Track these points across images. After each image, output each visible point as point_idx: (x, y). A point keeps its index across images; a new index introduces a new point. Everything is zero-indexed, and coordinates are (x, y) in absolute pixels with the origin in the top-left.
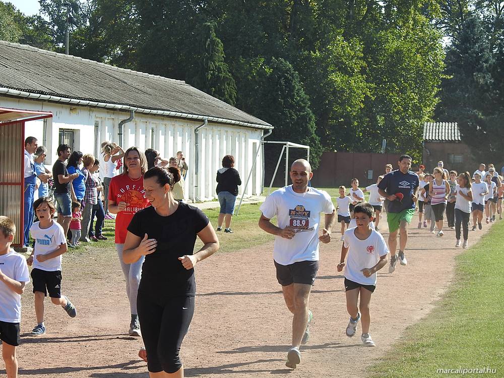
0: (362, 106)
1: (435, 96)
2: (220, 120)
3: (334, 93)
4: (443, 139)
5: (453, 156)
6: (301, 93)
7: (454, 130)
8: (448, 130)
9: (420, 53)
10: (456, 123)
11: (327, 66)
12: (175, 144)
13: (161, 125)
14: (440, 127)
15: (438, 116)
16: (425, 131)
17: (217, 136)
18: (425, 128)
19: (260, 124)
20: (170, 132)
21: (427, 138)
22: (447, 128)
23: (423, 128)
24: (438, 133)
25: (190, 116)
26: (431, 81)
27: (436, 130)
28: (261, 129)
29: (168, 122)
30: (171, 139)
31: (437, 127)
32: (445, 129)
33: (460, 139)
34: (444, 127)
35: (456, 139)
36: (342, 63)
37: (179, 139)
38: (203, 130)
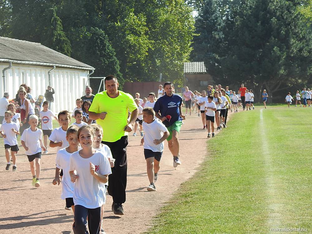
0: (147, 54)
1: (190, 46)
2: (63, 66)
3: (130, 47)
4: (196, 72)
5: (202, 82)
6: (110, 47)
7: (202, 66)
8: (198, 66)
9: (180, 21)
10: (203, 62)
11: (125, 31)
12: (37, 81)
13: (28, 70)
14: (194, 65)
15: (193, 58)
16: (185, 68)
17: (61, 75)
18: (185, 65)
19: (87, 67)
20: (33, 74)
21: (186, 72)
22: (198, 65)
23: (183, 66)
24: (193, 68)
25: (45, 64)
26: (187, 37)
27: (191, 67)
28: (88, 70)
29: (32, 68)
30: (34, 78)
31: (192, 65)
32: (197, 66)
33: (206, 71)
34: (196, 65)
35: (204, 71)
36: (134, 29)
37: (39, 78)
38: (53, 72)
